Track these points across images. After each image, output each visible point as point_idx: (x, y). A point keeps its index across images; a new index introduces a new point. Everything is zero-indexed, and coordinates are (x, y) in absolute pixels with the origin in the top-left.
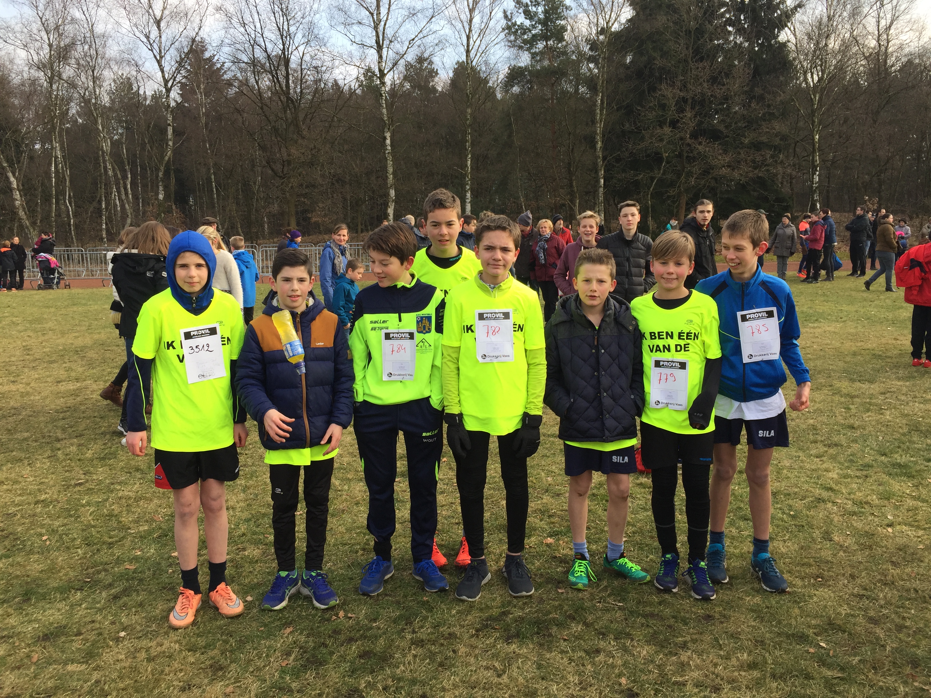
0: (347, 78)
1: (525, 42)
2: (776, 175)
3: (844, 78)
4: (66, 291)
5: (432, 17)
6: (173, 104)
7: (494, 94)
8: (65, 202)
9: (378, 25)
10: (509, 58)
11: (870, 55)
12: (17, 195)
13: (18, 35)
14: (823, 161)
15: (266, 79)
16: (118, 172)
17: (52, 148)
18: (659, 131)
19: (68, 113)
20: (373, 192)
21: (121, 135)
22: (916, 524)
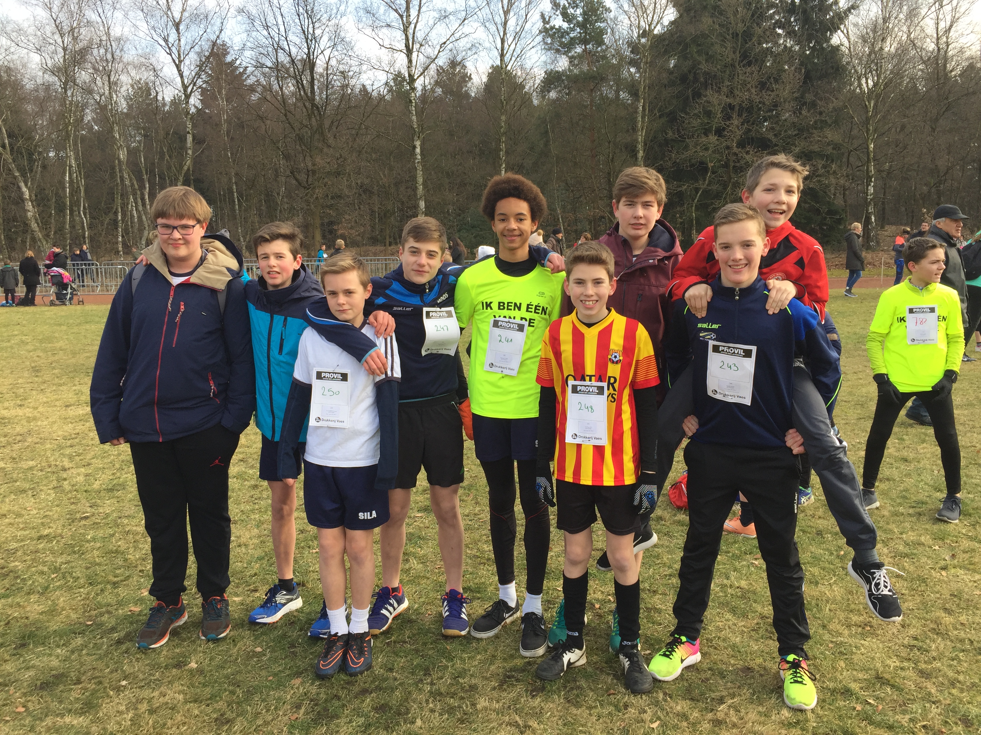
0: (376, 83)
1: (563, 45)
2: (827, 186)
3: (900, 84)
4: (79, 307)
5: (465, 20)
6: (193, 110)
7: (530, 100)
8: (79, 213)
9: (407, 27)
10: (545, 62)
11: (929, 59)
12: (29, 206)
13: (31, 38)
14: (879, 171)
15: (290, 85)
16: (135, 183)
17: (67, 157)
18: (704, 139)
19: (83, 119)
20: (403, 203)
21: (139, 142)
22: (972, 567)
